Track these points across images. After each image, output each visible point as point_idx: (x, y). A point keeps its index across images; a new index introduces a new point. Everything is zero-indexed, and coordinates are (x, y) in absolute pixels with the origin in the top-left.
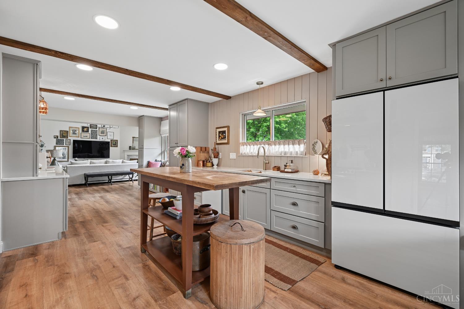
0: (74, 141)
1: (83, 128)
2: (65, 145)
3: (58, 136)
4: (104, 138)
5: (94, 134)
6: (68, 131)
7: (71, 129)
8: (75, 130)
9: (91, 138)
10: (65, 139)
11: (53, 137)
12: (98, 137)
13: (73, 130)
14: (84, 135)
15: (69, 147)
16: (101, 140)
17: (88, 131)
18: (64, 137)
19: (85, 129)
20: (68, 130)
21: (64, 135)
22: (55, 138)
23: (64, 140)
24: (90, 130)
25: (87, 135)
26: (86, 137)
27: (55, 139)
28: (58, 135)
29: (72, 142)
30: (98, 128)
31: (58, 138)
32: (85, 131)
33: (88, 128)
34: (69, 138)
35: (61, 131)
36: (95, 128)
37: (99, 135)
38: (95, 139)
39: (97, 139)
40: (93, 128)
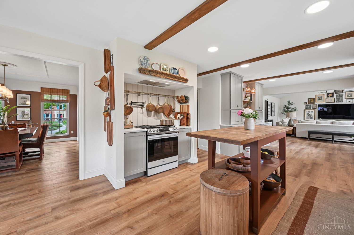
0: (318, 105)
1: (328, 94)
2: (312, 109)
3: (307, 103)
4: (351, 101)
5: (340, 98)
6: (314, 98)
7: (317, 97)
8: (321, 97)
9: (336, 102)
10: (312, 104)
11: (303, 104)
12: (344, 100)
13: (318, 97)
14: (328, 100)
15: (315, 110)
16: (348, 102)
17: (333, 96)
18: (311, 103)
19: (330, 95)
20: (314, 97)
21: (311, 101)
22: (305, 104)
23: (311, 105)
24: (335, 95)
25: (332, 100)
27: (305, 105)
28: (307, 101)
29: (317, 106)
30: (344, 94)
31: (307, 104)
32: (330, 96)
33: (333, 93)
34: (315, 103)
35: (309, 99)
36: (340, 92)
37: (345, 99)
38: (340, 103)
39: (343, 102)
40: (338, 93)
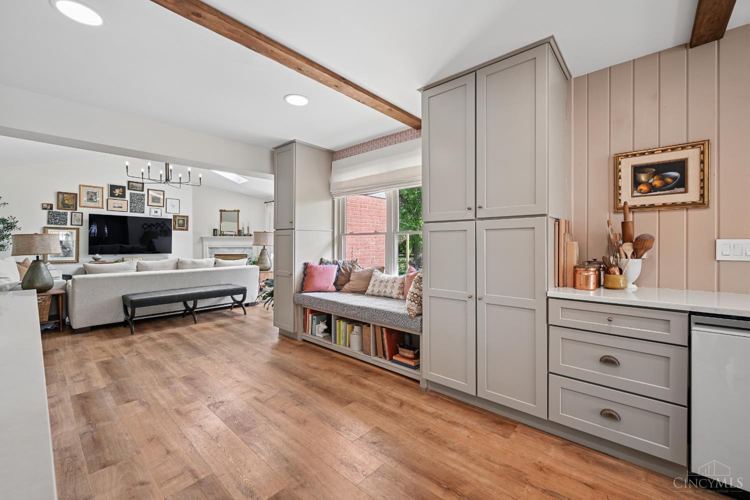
0: (90, 216)
1: (113, 188)
2: (69, 225)
3: (52, 205)
4: (159, 211)
5: (137, 202)
6: (76, 194)
7: (84, 191)
8: (94, 193)
9: (131, 211)
10: (69, 212)
11: (40, 207)
12: (147, 208)
13: (88, 193)
14: (114, 204)
15: (78, 229)
16: (153, 215)
17: (123, 196)
18: (66, 206)
19: (117, 192)
20: (77, 191)
21: (66, 202)
22: (45, 209)
23: (66, 214)
24: (128, 193)
25: (122, 204)
26: (120, 208)
27: (46, 212)
28: (53, 201)
29: (86, 218)
30: (145, 192)
31: (51, 208)
32: (117, 195)
33: (124, 188)
34: (79, 209)
35: (59, 193)
36: (138, 189)
37: (148, 205)
38: (139, 214)
39: (143, 212)
40: (135, 188)
